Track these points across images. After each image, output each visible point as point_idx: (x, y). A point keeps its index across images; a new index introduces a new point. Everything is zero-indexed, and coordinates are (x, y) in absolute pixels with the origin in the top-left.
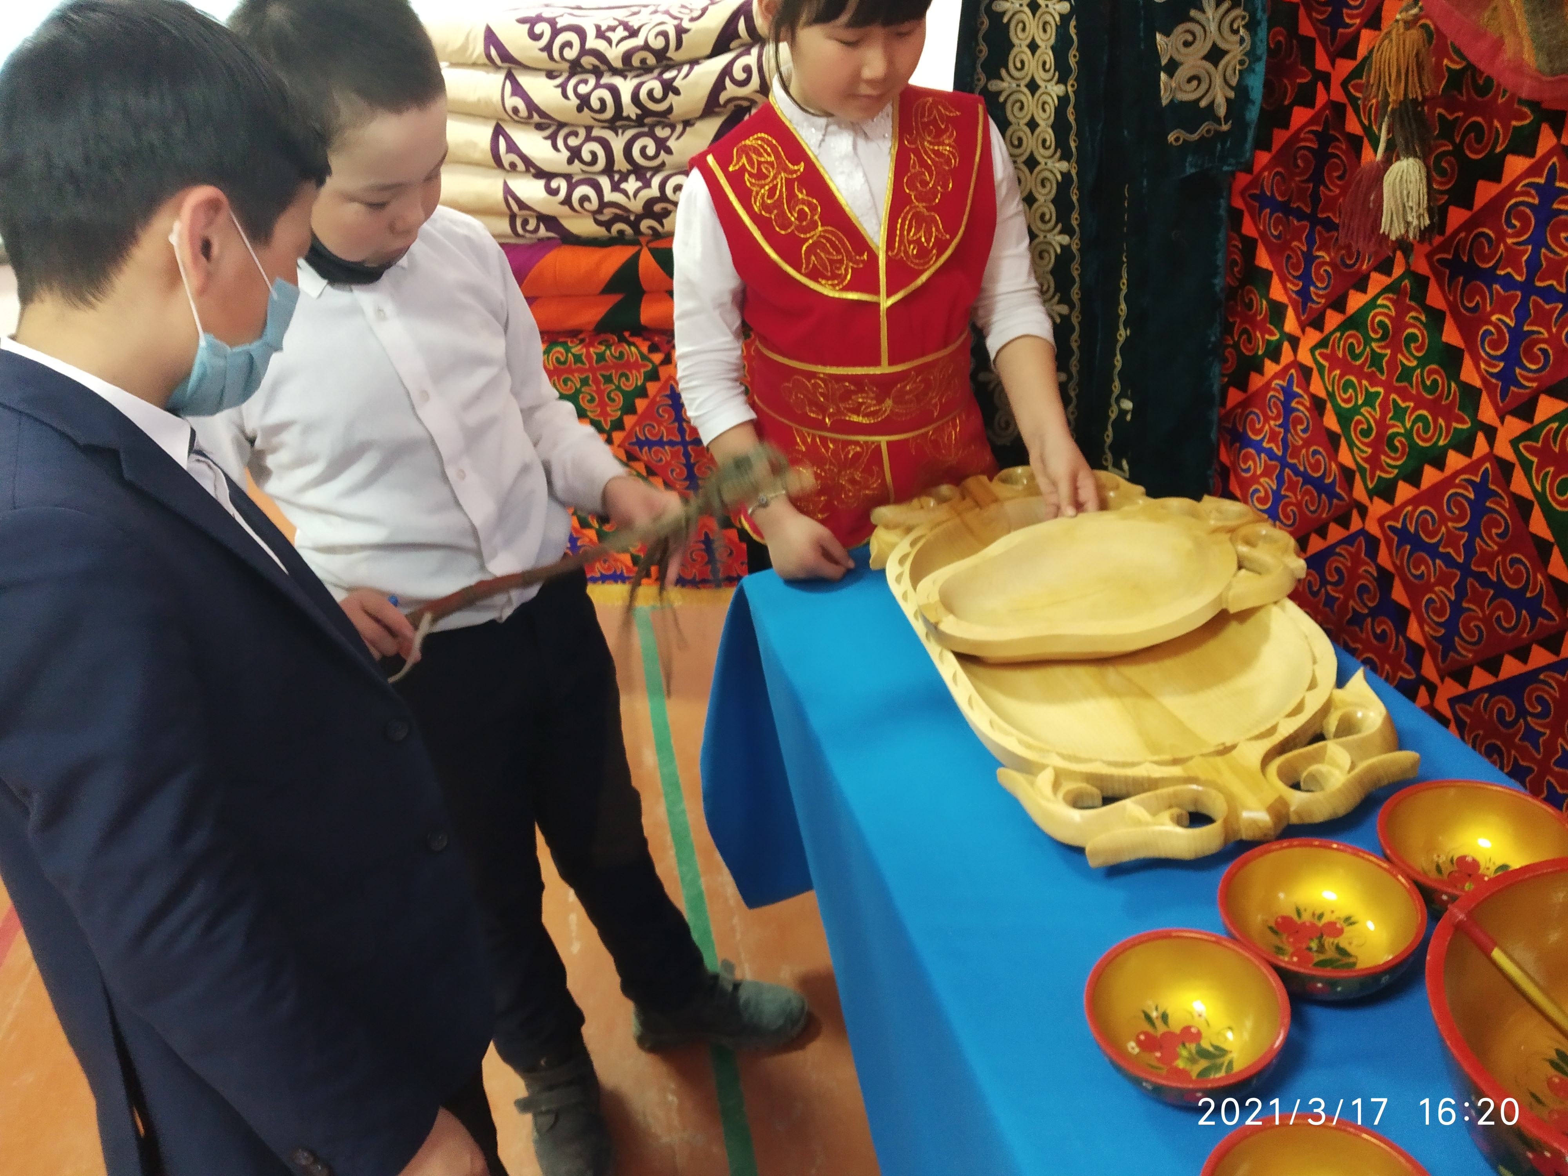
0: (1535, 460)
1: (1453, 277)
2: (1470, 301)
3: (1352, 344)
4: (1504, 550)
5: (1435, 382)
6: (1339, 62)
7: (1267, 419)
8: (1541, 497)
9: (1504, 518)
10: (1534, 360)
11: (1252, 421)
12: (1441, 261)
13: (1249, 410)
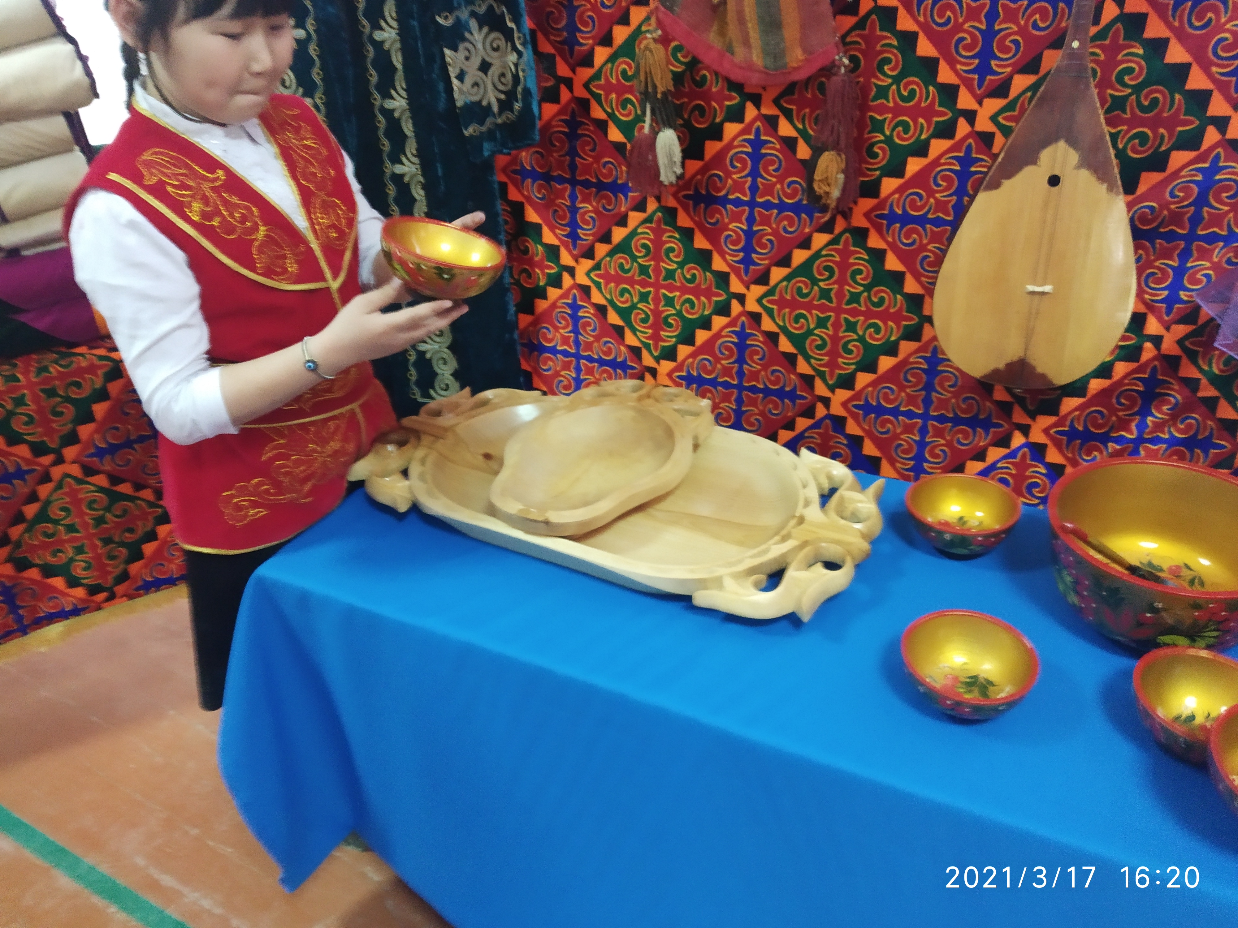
0: (775, 307)
1: (696, 205)
2: (712, 218)
3: (622, 264)
4: (765, 367)
5: (694, 276)
6: (579, 70)
7: (556, 329)
8: (784, 329)
9: (762, 348)
10: (764, 247)
11: (545, 334)
12: (686, 197)
13: (540, 326)
